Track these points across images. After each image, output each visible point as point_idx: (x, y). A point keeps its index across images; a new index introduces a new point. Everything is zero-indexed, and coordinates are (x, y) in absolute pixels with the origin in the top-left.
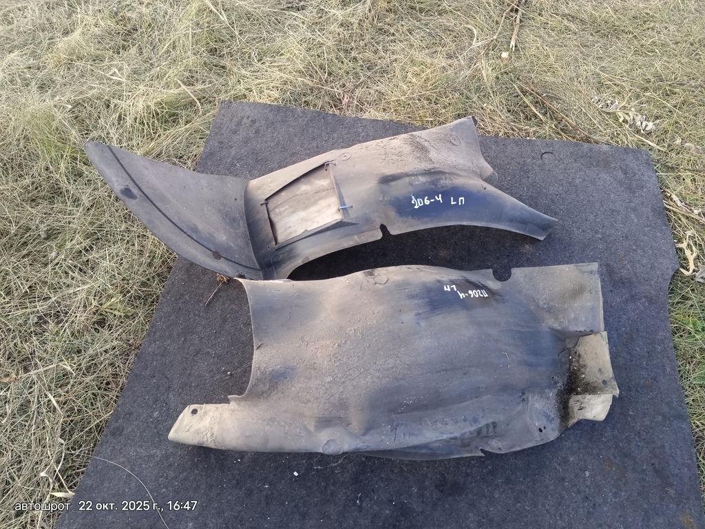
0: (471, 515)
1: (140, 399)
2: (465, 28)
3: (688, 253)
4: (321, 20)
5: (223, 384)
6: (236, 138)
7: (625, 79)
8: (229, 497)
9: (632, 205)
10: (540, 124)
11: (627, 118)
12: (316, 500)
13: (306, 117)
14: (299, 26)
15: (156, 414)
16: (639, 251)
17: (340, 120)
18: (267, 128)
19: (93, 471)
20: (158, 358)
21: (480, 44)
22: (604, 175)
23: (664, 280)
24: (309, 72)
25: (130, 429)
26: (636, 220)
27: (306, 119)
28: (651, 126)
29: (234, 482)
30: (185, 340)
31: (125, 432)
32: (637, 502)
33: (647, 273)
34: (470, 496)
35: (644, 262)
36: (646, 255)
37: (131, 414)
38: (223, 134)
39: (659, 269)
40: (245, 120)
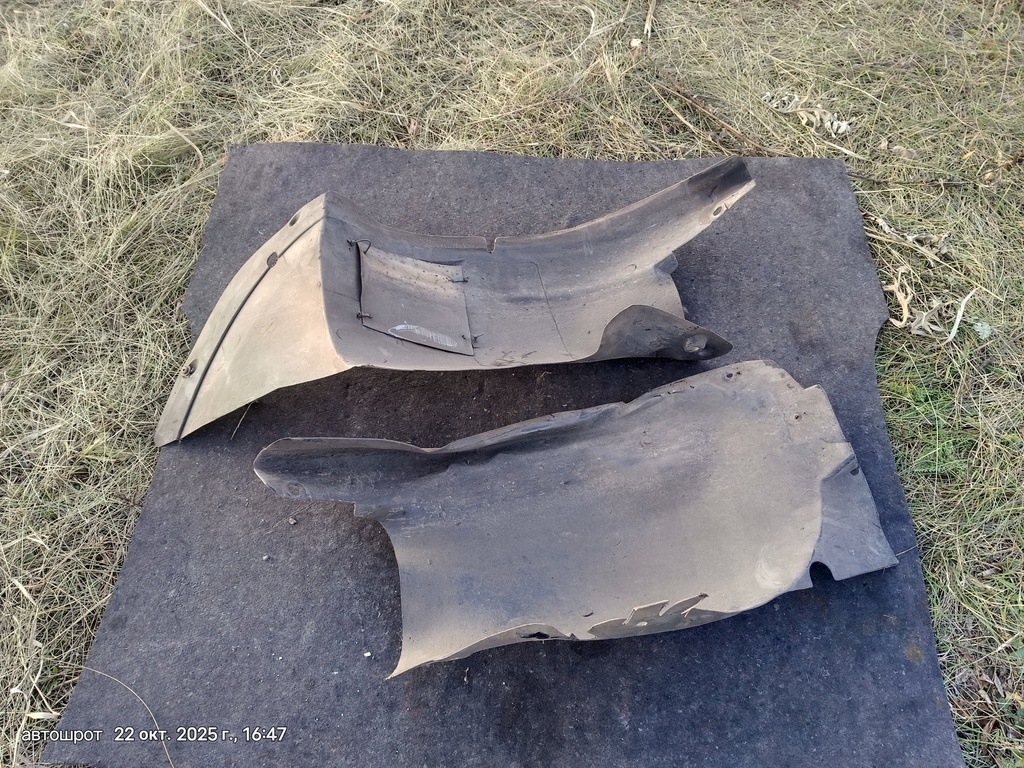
0: (622, 679)
1: (148, 575)
2: (578, 10)
3: (900, 296)
4: (370, 16)
5: (264, 542)
6: (256, 195)
7: (808, 64)
8: (284, 694)
9: (822, 238)
10: (691, 138)
11: (813, 119)
12: (406, 683)
13: (355, 156)
14: (338, 27)
15: (172, 593)
16: (834, 300)
17: (405, 156)
18: (300, 177)
19: (88, 681)
20: (169, 516)
21: (600, 31)
22: (782, 200)
23: (869, 336)
24: (356, 91)
25: (136, 618)
26: (827, 258)
27: (355, 159)
28: (844, 126)
29: (290, 672)
30: (205, 487)
31: (130, 622)
32: (847, 637)
33: (846, 329)
34: (619, 654)
35: (841, 314)
36: (843, 304)
37: (136, 597)
38: (236, 192)
39: (861, 322)
40: (267, 169)
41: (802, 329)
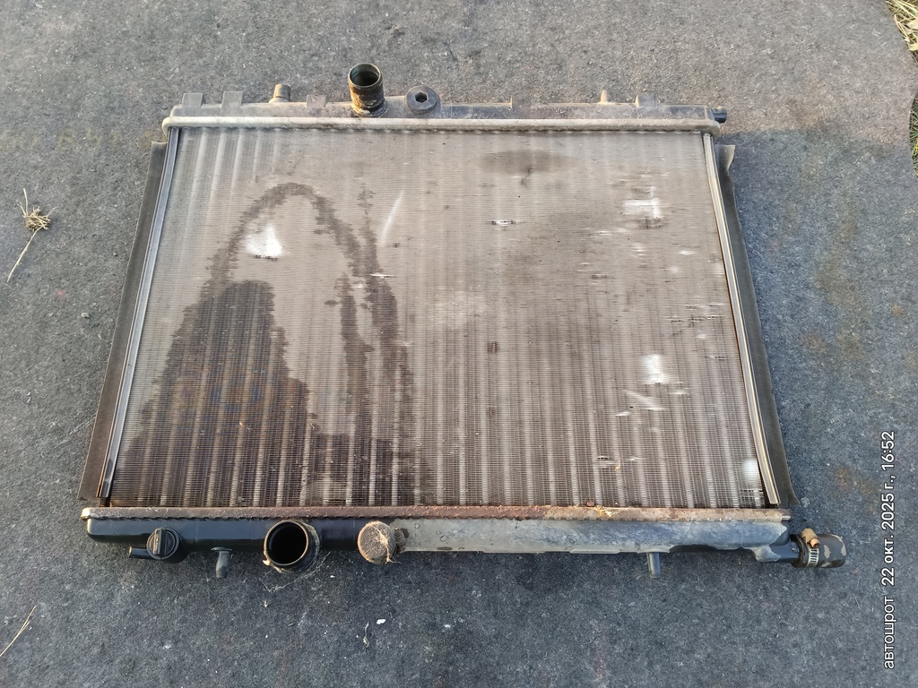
33: (867, 105)
41: (807, 108)
